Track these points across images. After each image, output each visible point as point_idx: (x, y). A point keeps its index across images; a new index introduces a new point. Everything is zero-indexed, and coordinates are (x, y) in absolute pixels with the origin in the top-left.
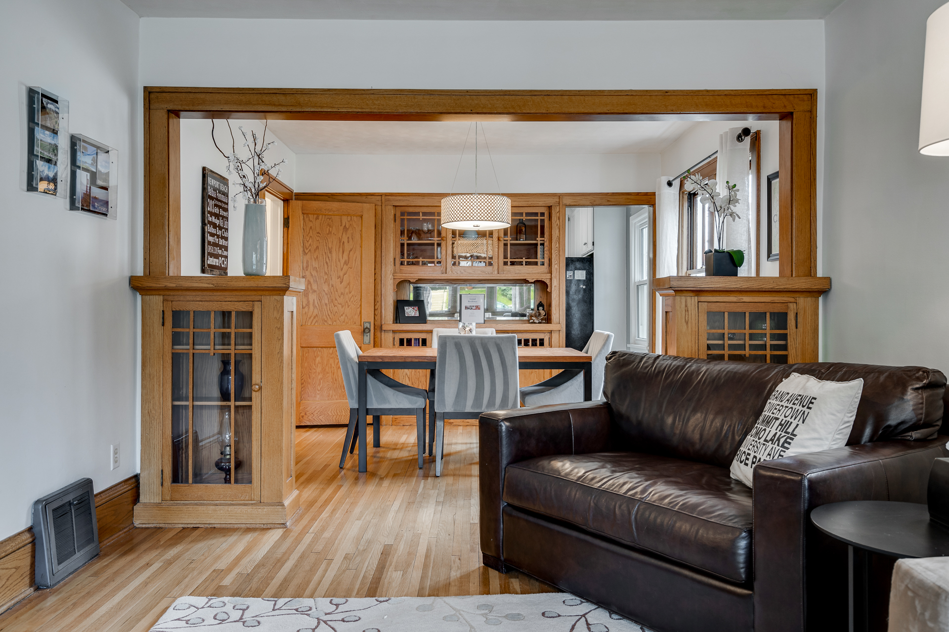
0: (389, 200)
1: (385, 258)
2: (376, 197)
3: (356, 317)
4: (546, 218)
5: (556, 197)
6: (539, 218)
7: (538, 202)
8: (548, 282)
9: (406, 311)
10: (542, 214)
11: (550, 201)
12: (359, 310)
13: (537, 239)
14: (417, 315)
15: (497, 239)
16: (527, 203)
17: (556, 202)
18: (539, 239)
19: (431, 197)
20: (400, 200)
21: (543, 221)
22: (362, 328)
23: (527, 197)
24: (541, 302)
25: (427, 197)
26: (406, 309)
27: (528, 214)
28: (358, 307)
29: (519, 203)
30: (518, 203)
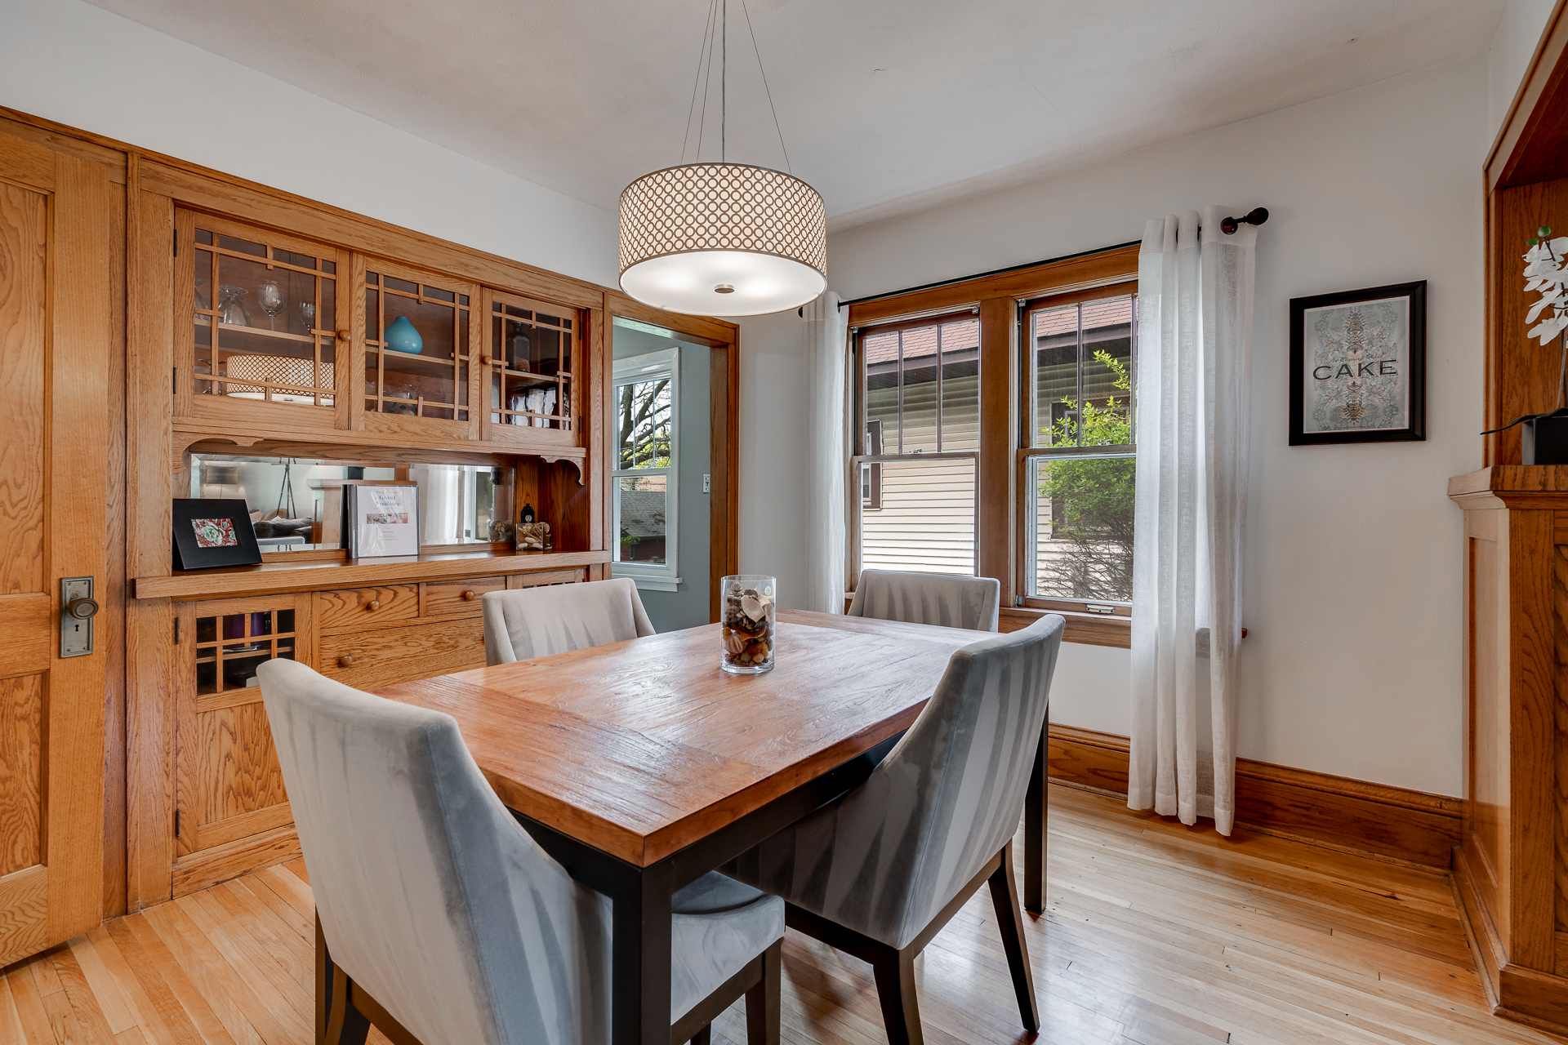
0: (156, 177)
1: (143, 362)
2: (98, 150)
3: (22, 562)
4: (573, 331)
5: (597, 293)
6: (562, 329)
7: (566, 296)
8: (580, 465)
9: (198, 531)
10: (568, 324)
11: (589, 300)
12: (34, 538)
13: (558, 373)
14: (232, 541)
15: (477, 361)
16: (546, 291)
17: (598, 302)
18: (561, 373)
19: (311, 211)
20: (201, 189)
21: (568, 337)
22: (55, 602)
23: (545, 279)
24: (528, 505)
25: (297, 207)
26: (198, 526)
27: (542, 318)
28: (32, 523)
29: (532, 288)
30: (528, 287)
